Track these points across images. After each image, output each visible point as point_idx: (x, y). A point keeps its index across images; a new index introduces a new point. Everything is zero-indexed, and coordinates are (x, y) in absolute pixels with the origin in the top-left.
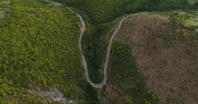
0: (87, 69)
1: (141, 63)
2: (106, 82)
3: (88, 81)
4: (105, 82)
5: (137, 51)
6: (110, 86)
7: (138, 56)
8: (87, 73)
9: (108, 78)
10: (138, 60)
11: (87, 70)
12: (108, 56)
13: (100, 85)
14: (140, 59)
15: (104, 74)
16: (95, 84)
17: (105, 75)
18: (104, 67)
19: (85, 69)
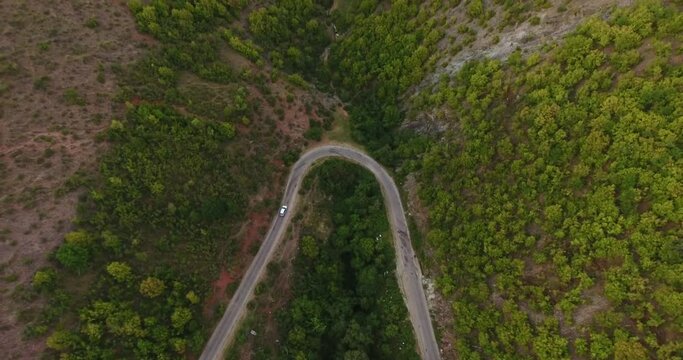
0: (398, 244)
1: (76, 138)
2: (303, 157)
3: (391, 180)
4: (306, 159)
5: (27, 219)
6: (288, 130)
7: (47, 185)
8: (397, 218)
9: (286, 173)
10: (76, 163)
11: (397, 235)
12: (237, 311)
13: (332, 151)
14: (56, 160)
15: (301, 193)
16: (357, 160)
17: (297, 189)
18: (289, 230)
19: (409, 244)
